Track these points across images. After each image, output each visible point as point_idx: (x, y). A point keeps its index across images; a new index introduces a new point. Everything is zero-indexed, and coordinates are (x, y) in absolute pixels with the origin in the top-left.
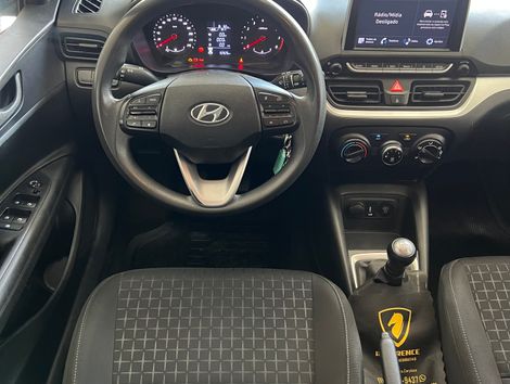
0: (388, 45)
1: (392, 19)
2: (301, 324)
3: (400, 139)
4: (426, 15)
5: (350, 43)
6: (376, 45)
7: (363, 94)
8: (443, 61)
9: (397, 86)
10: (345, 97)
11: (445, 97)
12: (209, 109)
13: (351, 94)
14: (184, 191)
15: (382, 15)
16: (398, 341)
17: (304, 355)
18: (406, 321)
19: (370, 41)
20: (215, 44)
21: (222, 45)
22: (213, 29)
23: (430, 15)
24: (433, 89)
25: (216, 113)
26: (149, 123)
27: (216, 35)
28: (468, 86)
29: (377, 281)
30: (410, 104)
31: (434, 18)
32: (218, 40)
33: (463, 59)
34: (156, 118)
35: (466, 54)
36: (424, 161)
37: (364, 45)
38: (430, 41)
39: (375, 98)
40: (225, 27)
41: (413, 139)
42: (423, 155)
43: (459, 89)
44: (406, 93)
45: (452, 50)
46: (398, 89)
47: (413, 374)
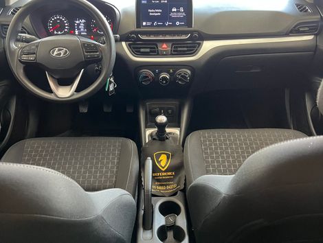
0: (158, 26)
1: (157, 12)
2: (113, 159)
3: (168, 72)
4: (173, 10)
5: (139, 25)
6: (152, 25)
7: (148, 50)
8: (185, 33)
9: (165, 46)
10: (139, 52)
11: (188, 51)
12: (59, 50)
13: (142, 50)
14: (50, 91)
15: (153, 11)
16: (163, 168)
17: (112, 172)
18: (168, 158)
19: (149, 24)
20: (79, 29)
21: (82, 30)
22: (77, 22)
23: (175, 10)
24: (181, 47)
25: (62, 52)
26: (32, 58)
27: (79, 25)
28: (200, 45)
29: (154, 139)
30: (172, 54)
31: (177, 12)
32: (80, 27)
33: (195, 31)
34: (35, 55)
35: (196, 29)
36: (180, 82)
37: (146, 26)
38: (178, 23)
39: (155, 52)
40: (83, 21)
41: (174, 72)
42: (180, 80)
43: (195, 47)
44: (169, 49)
45: (189, 27)
46: (165, 47)
47: (171, 184)
